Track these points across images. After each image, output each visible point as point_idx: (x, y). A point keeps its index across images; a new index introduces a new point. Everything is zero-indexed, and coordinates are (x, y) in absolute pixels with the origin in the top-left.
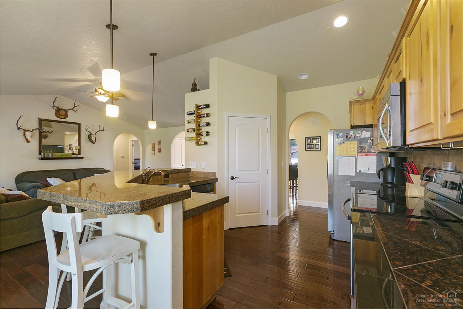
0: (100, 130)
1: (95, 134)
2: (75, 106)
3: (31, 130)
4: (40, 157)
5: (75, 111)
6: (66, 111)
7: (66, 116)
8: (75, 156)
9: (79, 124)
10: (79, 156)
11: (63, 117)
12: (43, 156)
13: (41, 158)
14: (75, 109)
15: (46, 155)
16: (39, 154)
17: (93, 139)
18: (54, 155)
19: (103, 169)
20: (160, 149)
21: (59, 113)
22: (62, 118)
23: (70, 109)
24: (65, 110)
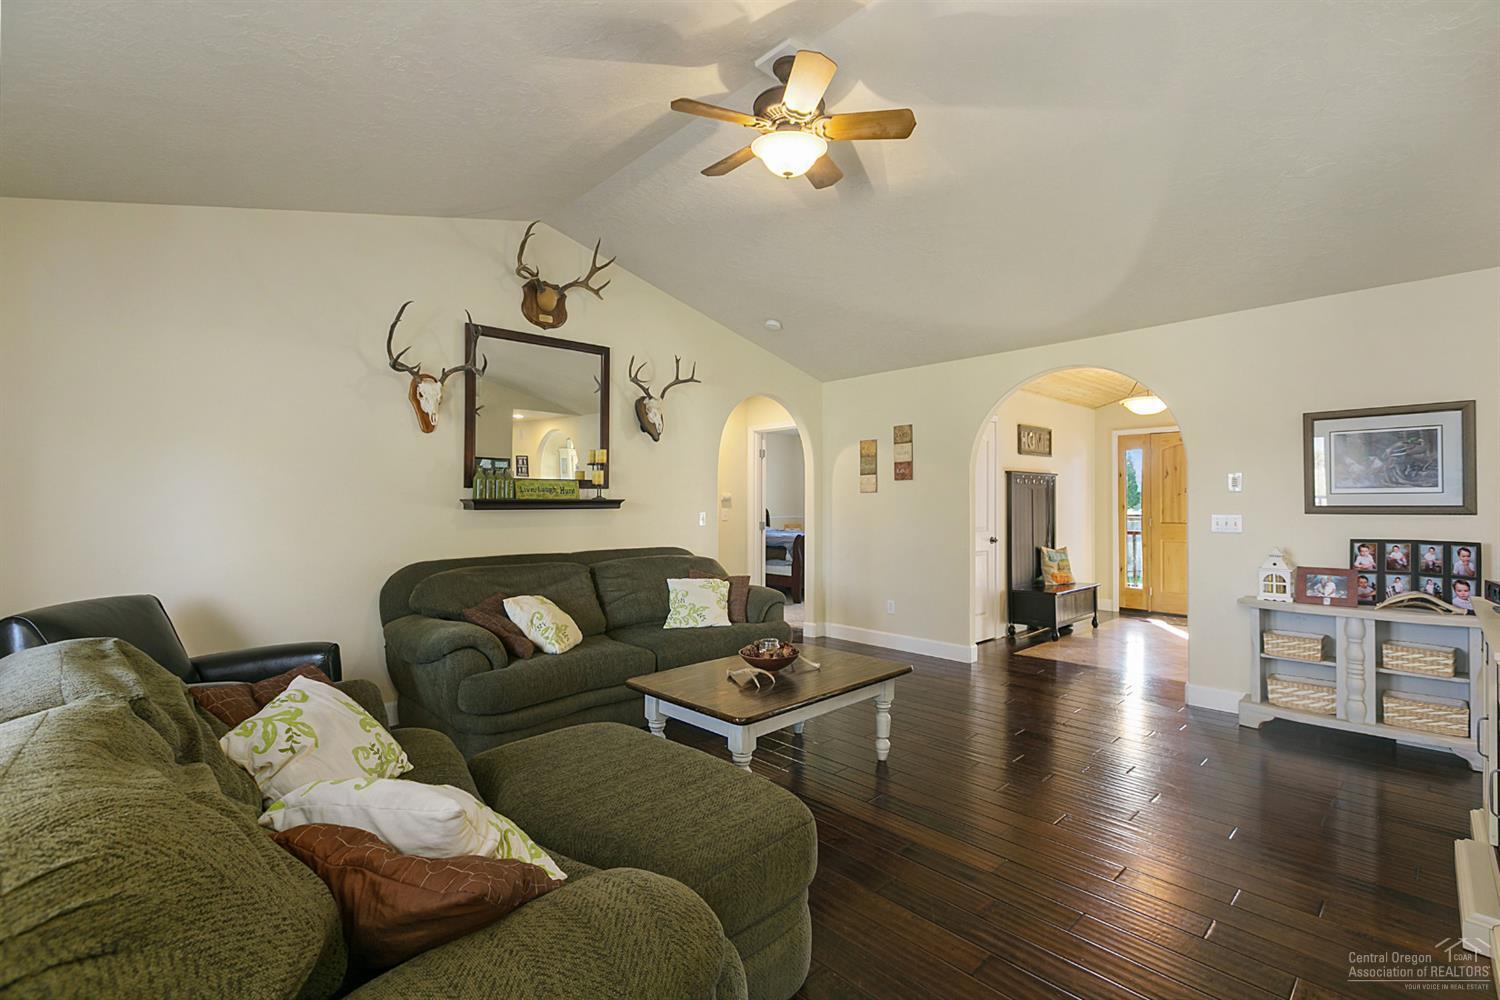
0: (677, 381)
1: (662, 397)
2: (595, 270)
3: (439, 376)
4: (470, 497)
5: (597, 292)
6: (561, 292)
7: (560, 315)
8: (592, 494)
9: (604, 352)
10: (606, 494)
11: (550, 319)
12: (481, 494)
13: (473, 500)
14: (594, 283)
15: (491, 489)
16: (465, 486)
17: (653, 417)
18: (517, 489)
19: (688, 553)
20: (910, 464)
21: (537, 303)
22: (544, 326)
23: (575, 284)
24: (556, 287)
